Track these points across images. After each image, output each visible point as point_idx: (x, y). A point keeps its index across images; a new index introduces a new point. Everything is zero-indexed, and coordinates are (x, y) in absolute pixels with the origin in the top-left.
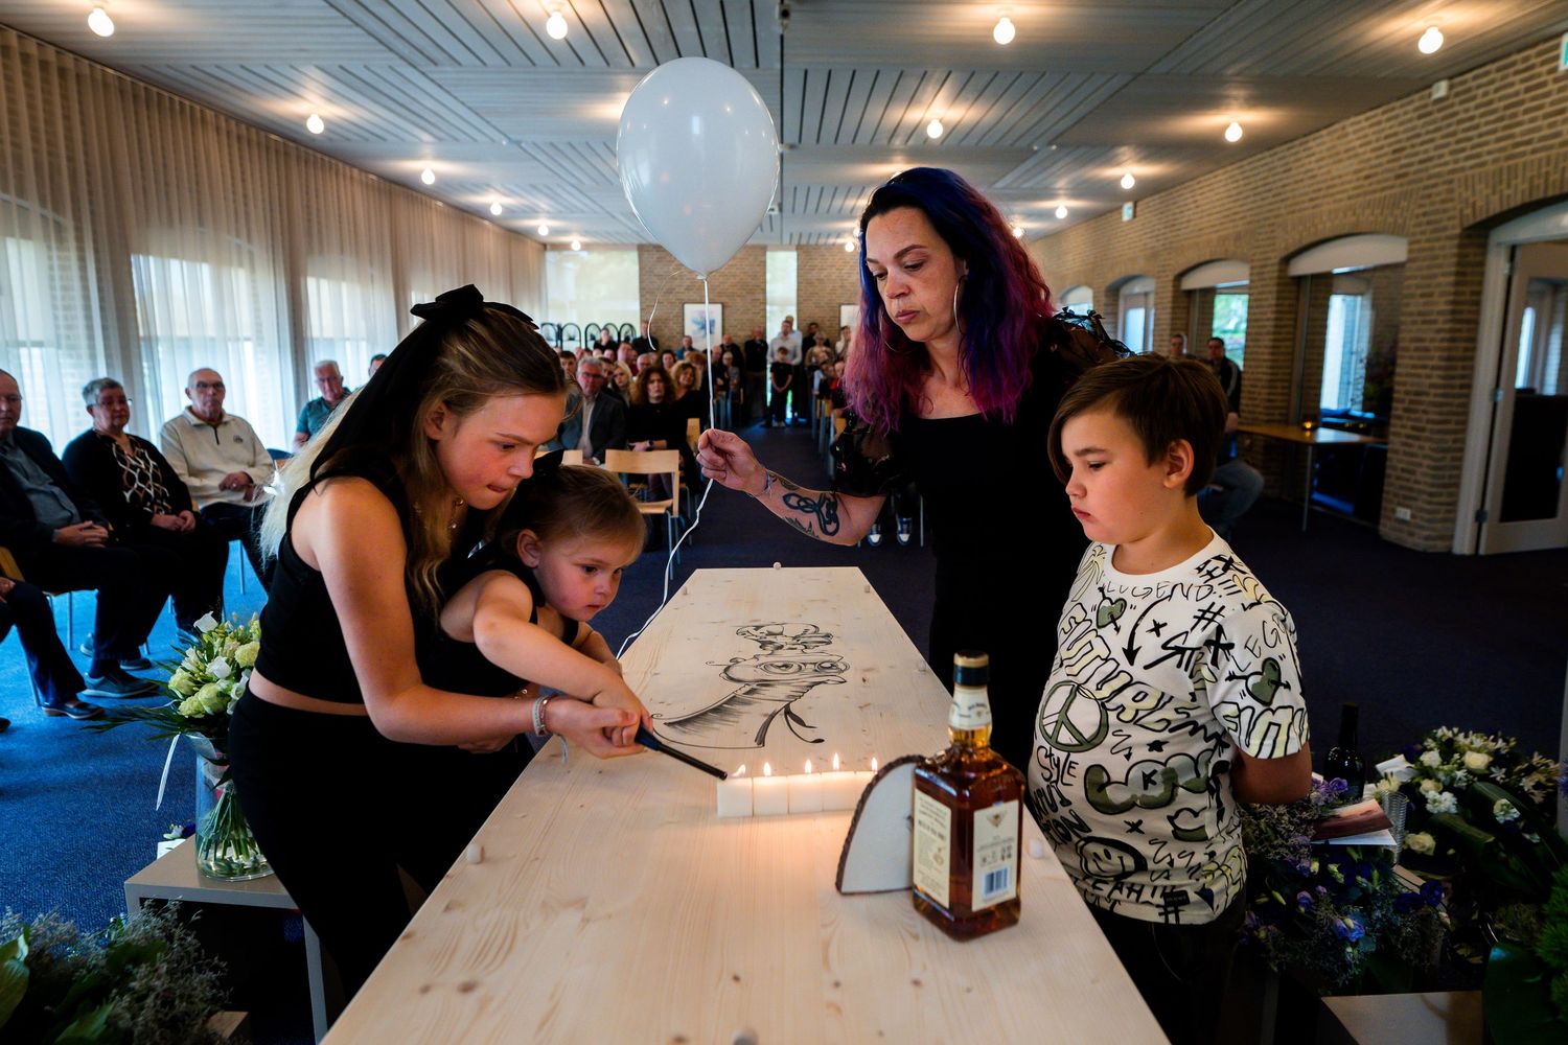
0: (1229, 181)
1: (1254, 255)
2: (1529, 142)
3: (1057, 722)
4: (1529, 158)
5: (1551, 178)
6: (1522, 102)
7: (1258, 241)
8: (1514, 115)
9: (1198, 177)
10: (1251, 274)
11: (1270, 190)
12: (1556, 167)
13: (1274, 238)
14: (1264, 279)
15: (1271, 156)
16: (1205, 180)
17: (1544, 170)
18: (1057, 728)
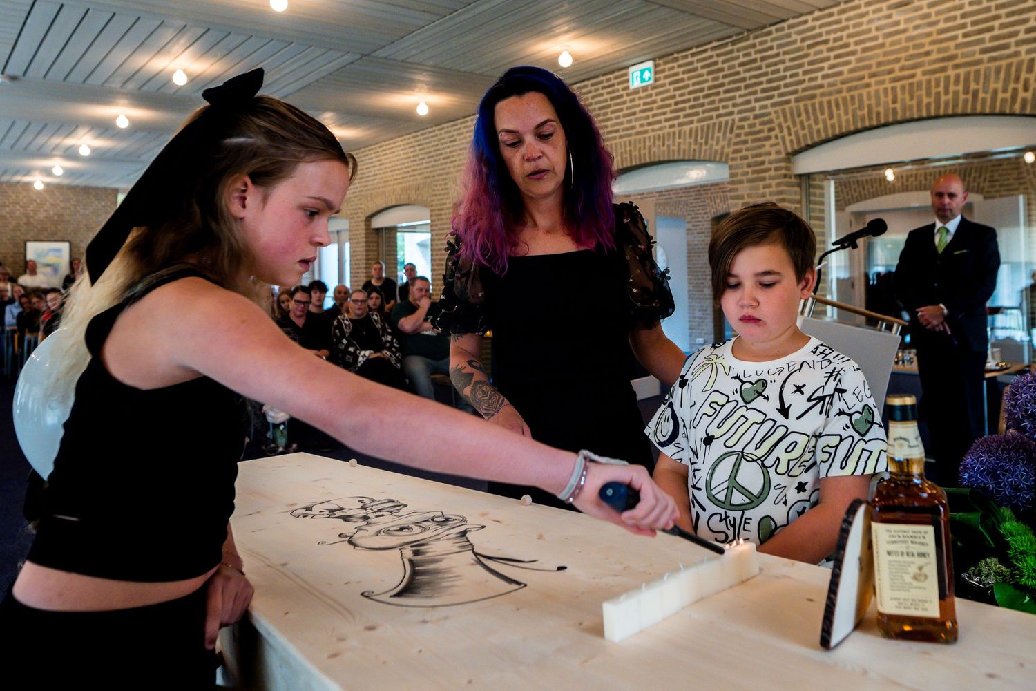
0: (407, 146)
1: (433, 201)
2: (617, 131)
3: (727, 488)
4: (618, 141)
5: (633, 154)
6: (609, 106)
7: (434, 191)
8: (606, 114)
9: (381, 142)
10: (431, 216)
11: (441, 154)
12: (635, 147)
13: (447, 189)
14: (442, 219)
15: (439, 130)
16: (386, 145)
17: (628, 148)
18: (729, 494)
